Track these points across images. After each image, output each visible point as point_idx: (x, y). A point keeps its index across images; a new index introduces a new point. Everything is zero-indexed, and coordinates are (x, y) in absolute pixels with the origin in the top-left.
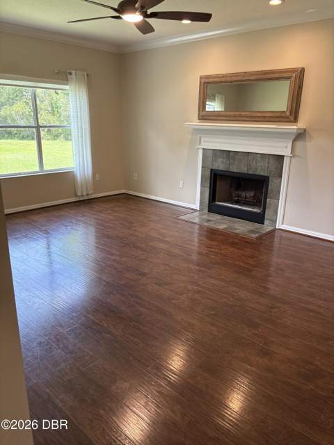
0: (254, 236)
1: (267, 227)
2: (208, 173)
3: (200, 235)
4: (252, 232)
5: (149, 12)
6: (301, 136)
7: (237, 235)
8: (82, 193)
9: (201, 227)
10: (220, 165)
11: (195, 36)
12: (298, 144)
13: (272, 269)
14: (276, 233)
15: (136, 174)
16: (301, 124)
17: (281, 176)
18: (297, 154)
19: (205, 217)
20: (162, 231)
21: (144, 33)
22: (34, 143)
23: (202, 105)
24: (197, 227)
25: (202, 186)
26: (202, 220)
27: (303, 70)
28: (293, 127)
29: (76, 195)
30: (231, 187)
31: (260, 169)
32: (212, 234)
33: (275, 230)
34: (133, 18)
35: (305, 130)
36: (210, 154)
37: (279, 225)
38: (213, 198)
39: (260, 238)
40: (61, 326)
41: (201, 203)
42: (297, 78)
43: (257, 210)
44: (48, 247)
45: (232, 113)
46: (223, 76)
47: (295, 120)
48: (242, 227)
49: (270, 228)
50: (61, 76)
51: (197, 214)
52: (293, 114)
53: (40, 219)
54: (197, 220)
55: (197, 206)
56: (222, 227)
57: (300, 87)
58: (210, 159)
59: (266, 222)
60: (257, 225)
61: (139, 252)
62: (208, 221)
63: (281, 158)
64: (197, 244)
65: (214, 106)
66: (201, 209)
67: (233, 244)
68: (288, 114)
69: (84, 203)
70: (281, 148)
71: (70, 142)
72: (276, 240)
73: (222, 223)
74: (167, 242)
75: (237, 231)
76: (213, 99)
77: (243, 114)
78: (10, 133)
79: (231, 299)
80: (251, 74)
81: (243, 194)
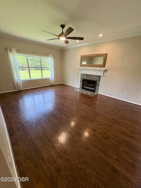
0: (93, 96)
1: (96, 93)
2: (82, 80)
3: (80, 95)
4: (92, 95)
5: (67, 37)
6: (106, 71)
7: (88, 95)
8: (52, 83)
9: (80, 93)
10: (85, 78)
11: (80, 45)
12: (105, 73)
13: (96, 105)
14: (98, 95)
15: (65, 79)
16: (106, 68)
17: (100, 81)
18: (104, 75)
19: (81, 90)
20: (70, 94)
21: (66, 43)
22: (40, 71)
23: (81, 63)
24: (79, 93)
25: (80, 82)
26: (80, 91)
27: (107, 54)
28: (104, 69)
29: (50, 84)
30: (87, 83)
31: (95, 79)
32: (82, 95)
33: (98, 94)
34: (63, 39)
35: (107, 69)
36: (82, 75)
37: (99, 93)
38: (83, 86)
39: (94, 96)
40: (41, 119)
41: (80, 87)
42: (105, 56)
43: (93, 89)
44: (44, 96)
45: (88, 65)
46: (86, 55)
47: (104, 67)
48: (90, 93)
49: (96, 94)
50: (47, 55)
51: (79, 89)
52: (104, 65)
53: (41, 89)
54: (79, 91)
55: (79, 87)
56: (85, 93)
57: (106, 58)
58: (83, 76)
59: (96, 92)
60: (94, 93)
61: (64, 99)
62: (82, 91)
63: (100, 76)
64: (78, 98)
65: (84, 63)
66: (80, 88)
67: (87, 98)
68: (102, 65)
69: (52, 86)
70: (100, 74)
71: (49, 71)
72: (98, 97)
73: (85, 92)
74: (71, 97)
75: (88, 94)
76: (84, 61)
77: (91, 65)
78: (38, 69)
79: (86, 113)
80: (94, 55)
81: (90, 85)
